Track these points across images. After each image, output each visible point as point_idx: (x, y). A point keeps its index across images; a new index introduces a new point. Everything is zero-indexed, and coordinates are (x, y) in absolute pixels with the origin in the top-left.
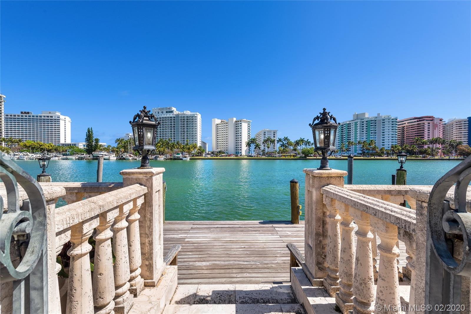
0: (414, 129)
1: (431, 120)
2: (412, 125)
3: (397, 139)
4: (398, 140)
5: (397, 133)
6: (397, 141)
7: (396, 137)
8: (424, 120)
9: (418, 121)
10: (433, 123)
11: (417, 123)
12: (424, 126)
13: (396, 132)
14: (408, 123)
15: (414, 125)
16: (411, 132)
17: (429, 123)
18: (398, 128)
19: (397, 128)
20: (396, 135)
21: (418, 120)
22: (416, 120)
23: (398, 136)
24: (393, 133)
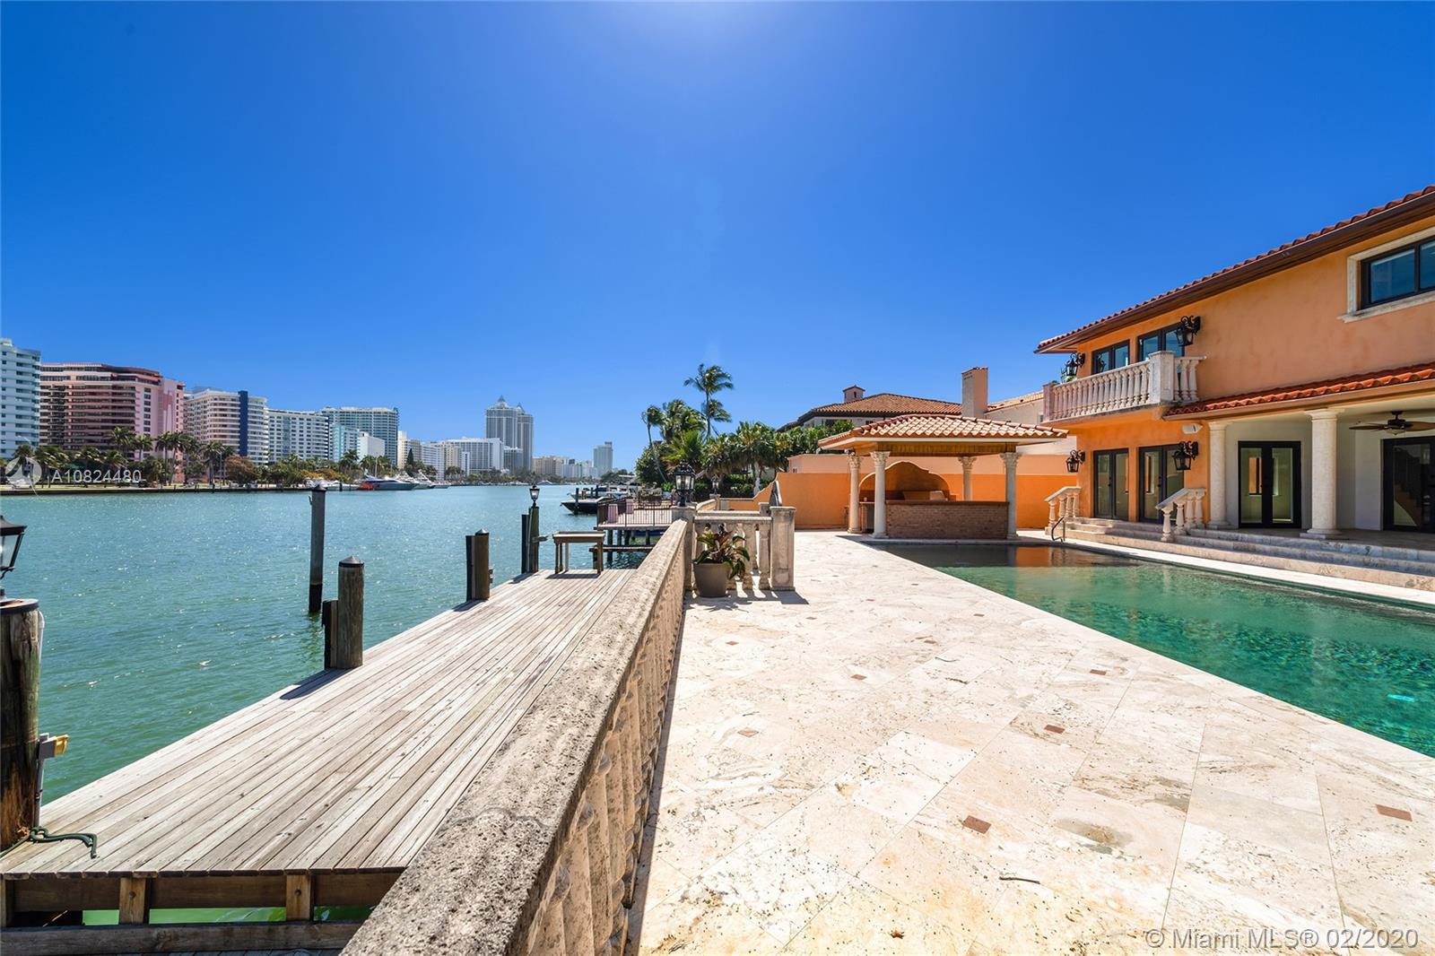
0: (99, 401)
1: (154, 383)
2: (90, 387)
3: (37, 423)
4: (42, 427)
5: (38, 406)
6: (38, 431)
7: (34, 418)
8: (133, 379)
9: (113, 378)
10: (161, 392)
11: (111, 383)
12: (133, 395)
13: (35, 401)
14: (79, 378)
15: (99, 387)
16: (90, 407)
17: (148, 390)
18: (42, 387)
19: (39, 389)
20: (34, 410)
21: (115, 375)
22: (108, 374)
23: (42, 414)
24: (20, 403)
